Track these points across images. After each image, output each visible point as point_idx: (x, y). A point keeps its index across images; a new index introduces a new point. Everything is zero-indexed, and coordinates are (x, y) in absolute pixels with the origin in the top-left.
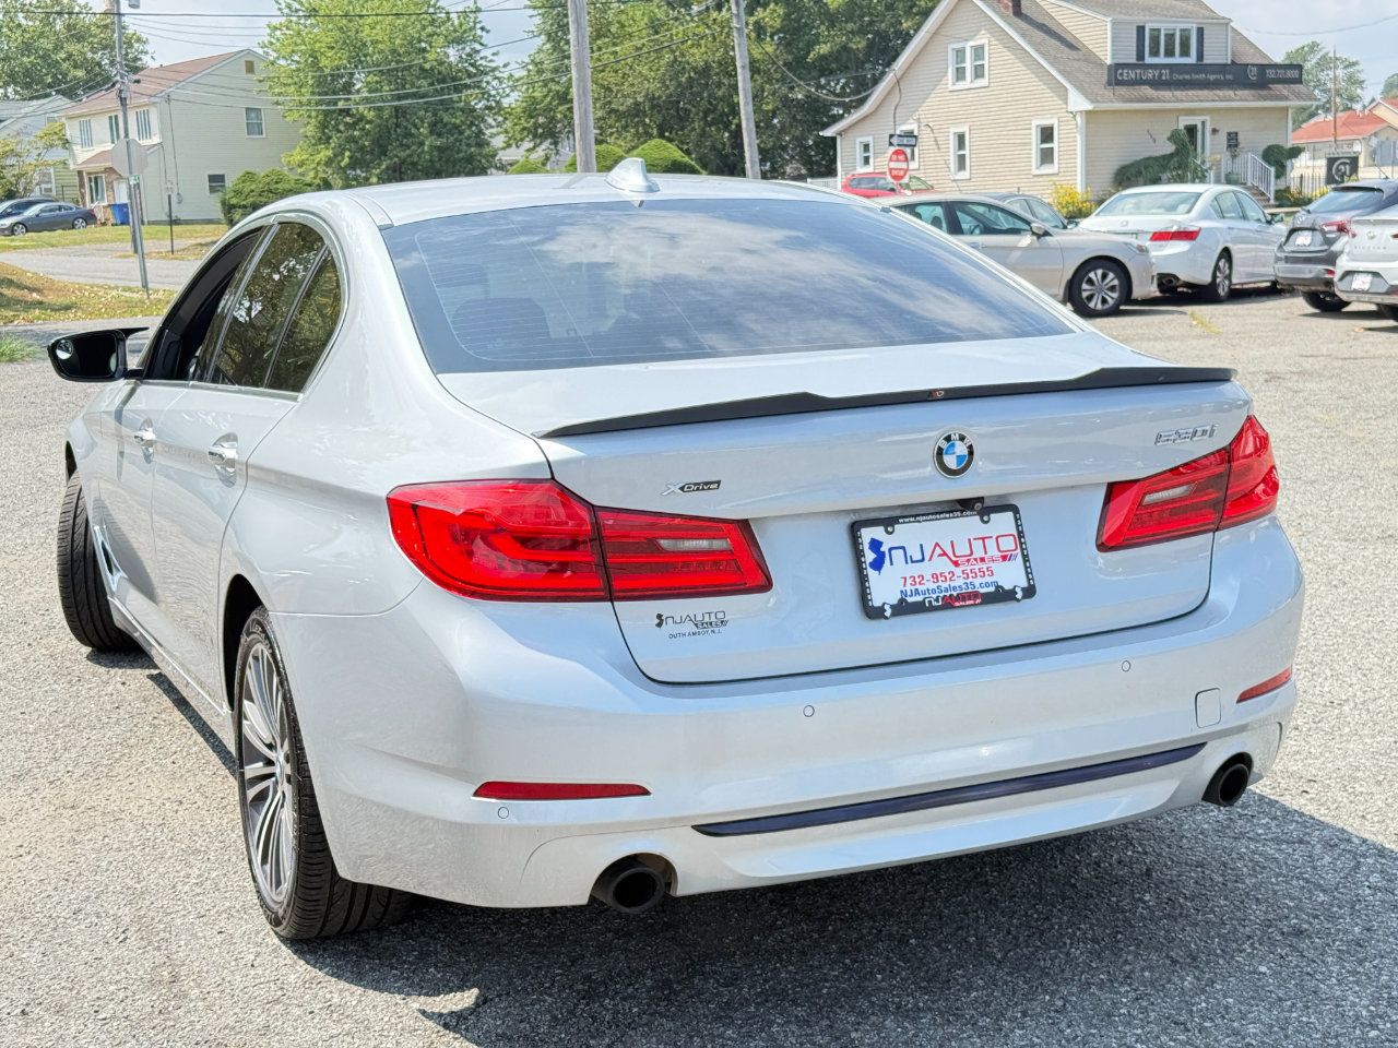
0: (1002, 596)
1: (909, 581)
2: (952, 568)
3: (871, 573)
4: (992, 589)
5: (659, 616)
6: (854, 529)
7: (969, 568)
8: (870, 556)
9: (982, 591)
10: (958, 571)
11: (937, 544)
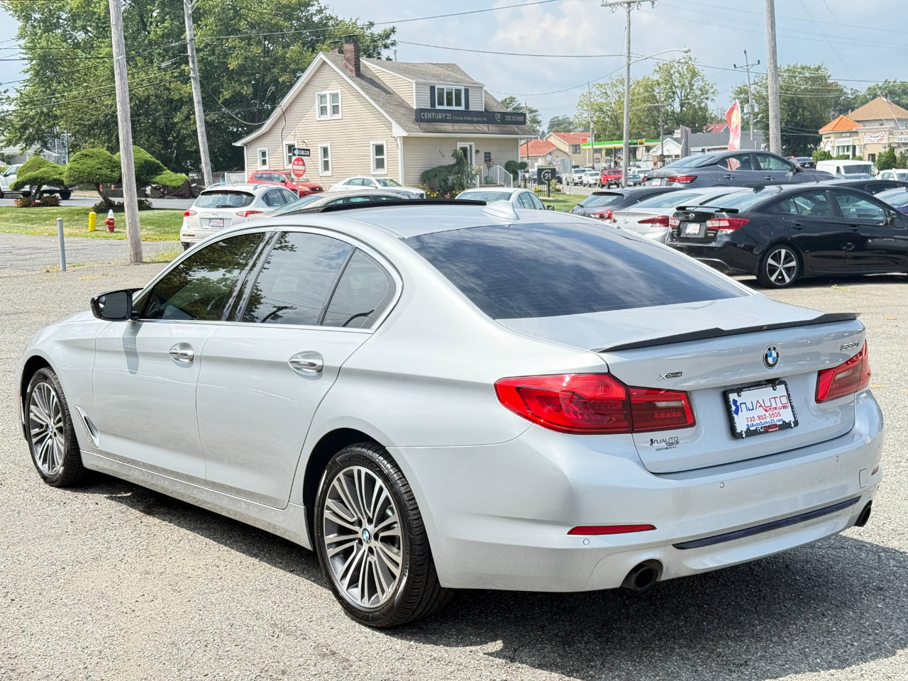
0: (785, 426)
1: (749, 420)
2: (765, 413)
3: (735, 415)
4: (781, 423)
5: (652, 440)
6: (725, 395)
7: (771, 412)
8: (733, 408)
9: (778, 423)
10: (767, 414)
11: (758, 401)
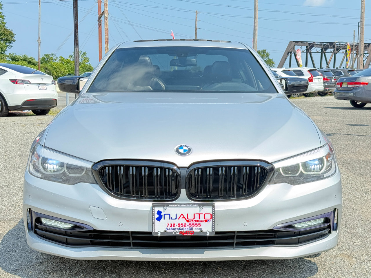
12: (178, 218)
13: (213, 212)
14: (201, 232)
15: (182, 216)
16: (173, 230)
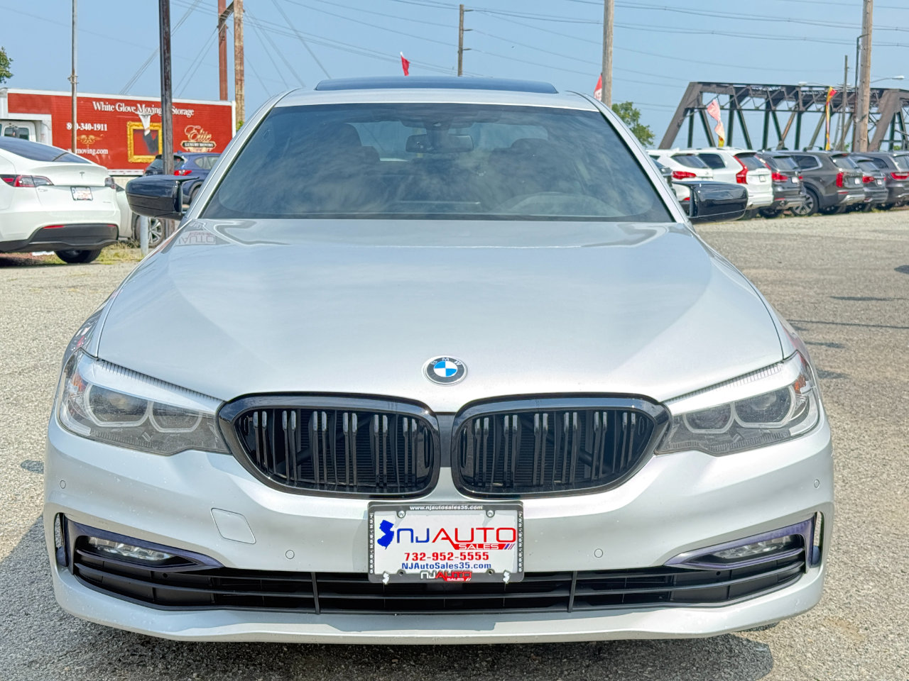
12: (432, 539)
13: (518, 525)
14: (490, 573)
15: (442, 533)
16: (420, 570)
